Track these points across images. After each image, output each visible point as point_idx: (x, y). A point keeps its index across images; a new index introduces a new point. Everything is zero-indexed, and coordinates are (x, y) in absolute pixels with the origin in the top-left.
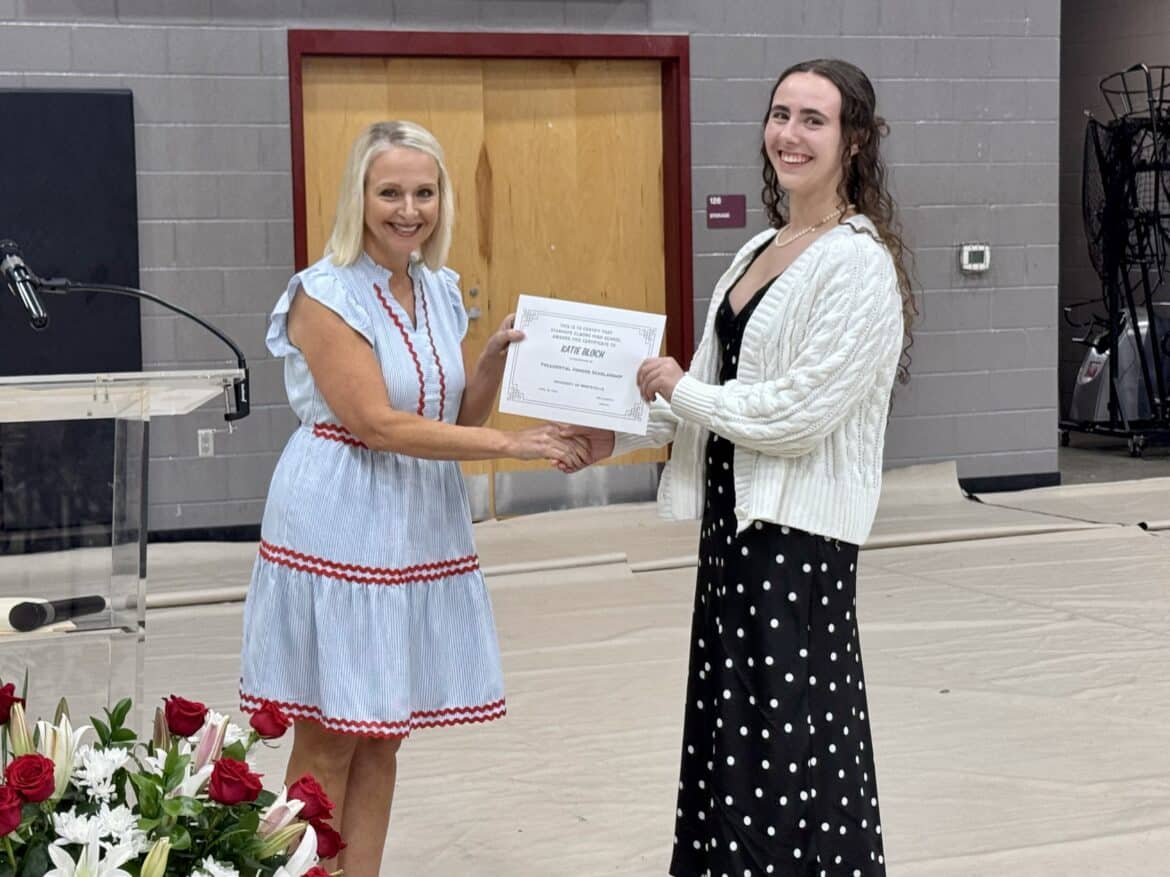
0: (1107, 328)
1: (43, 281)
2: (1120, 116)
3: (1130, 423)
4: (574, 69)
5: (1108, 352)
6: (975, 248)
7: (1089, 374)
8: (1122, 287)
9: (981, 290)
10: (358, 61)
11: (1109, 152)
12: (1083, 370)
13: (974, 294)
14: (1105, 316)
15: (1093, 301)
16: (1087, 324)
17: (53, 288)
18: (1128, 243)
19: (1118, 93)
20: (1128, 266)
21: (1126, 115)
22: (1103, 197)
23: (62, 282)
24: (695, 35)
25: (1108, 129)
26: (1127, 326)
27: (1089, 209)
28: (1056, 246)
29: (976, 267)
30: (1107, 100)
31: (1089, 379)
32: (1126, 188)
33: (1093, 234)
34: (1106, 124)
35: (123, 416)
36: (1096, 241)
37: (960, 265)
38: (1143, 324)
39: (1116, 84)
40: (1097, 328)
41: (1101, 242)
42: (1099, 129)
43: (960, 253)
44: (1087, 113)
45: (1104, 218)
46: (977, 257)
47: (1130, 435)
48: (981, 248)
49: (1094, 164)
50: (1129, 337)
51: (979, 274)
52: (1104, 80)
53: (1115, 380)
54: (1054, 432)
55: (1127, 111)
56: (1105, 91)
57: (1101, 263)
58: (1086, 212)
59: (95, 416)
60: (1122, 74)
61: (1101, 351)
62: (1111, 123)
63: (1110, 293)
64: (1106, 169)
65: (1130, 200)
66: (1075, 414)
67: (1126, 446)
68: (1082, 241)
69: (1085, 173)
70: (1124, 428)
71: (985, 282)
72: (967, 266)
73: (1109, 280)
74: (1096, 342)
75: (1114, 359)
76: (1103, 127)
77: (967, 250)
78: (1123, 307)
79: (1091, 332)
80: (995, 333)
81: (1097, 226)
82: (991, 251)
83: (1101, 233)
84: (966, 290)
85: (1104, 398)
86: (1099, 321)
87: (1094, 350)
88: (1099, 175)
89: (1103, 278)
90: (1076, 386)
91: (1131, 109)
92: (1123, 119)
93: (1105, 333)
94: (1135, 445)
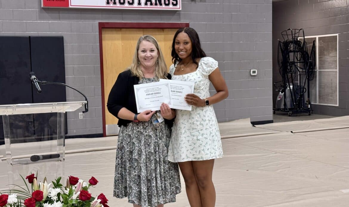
0: (283, 88)
1: (40, 82)
2: (286, 40)
3: (289, 109)
4: (163, 31)
5: (283, 93)
6: (254, 70)
7: (279, 98)
8: (287, 78)
9: (255, 79)
10: (114, 29)
11: (283, 48)
12: (278, 97)
13: (254, 80)
14: (283, 85)
15: (280, 81)
16: (279, 87)
17: (43, 83)
18: (288, 68)
19: (285, 35)
20: (288, 74)
21: (287, 40)
22: (282, 58)
23: (45, 82)
24: (191, 23)
25: (283, 43)
26: (288, 87)
27: (279, 61)
28: (272, 69)
29: (254, 74)
30: (283, 36)
31: (279, 99)
32: (287, 56)
33: (280, 67)
34: (282, 42)
35: (59, 112)
36: (281, 68)
37: (250, 74)
38: (291, 87)
39: (285, 33)
40: (281, 87)
41: (282, 68)
42: (281, 43)
43: (250, 71)
44: (278, 39)
45: (282, 63)
46: (254, 72)
47: (289, 111)
48: (255, 70)
49: (280, 51)
50: (288, 90)
51: (255, 76)
52: (282, 32)
53: (285, 99)
54: (271, 111)
55: (287, 39)
56: (282, 35)
57: (282, 73)
58: (278, 61)
59: (53, 112)
60: (286, 31)
61: (282, 93)
62: (284, 42)
63: (284, 80)
64: (282, 52)
65: (288, 59)
66: (276, 107)
67: (288, 114)
68: (278, 68)
69: (278, 53)
70: (287, 110)
71: (256, 78)
72: (252, 74)
73: (284, 77)
74: (281, 91)
75: (285, 95)
76: (282, 43)
77: (252, 70)
78: (287, 83)
79: (280, 88)
80: (258, 89)
81: (281, 65)
82: (257, 71)
83: (282, 66)
84: (252, 80)
85: (283, 103)
86: (282, 86)
87: (280, 92)
88: (281, 53)
89: (282, 77)
90: (277, 101)
91: (288, 38)
92: (286, 41)
93: (283, 89)
94: (290, 114)
